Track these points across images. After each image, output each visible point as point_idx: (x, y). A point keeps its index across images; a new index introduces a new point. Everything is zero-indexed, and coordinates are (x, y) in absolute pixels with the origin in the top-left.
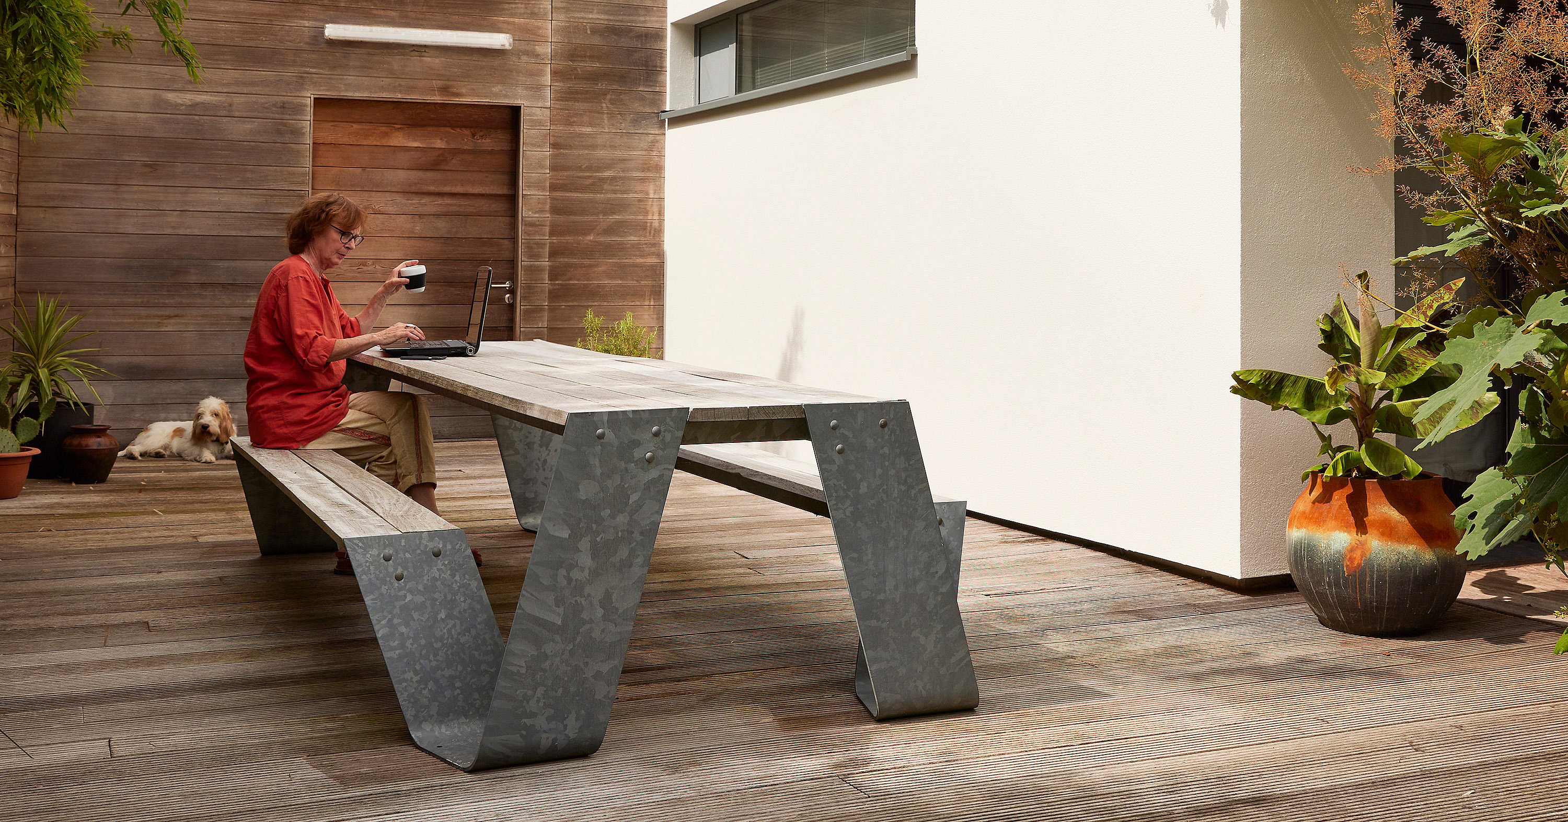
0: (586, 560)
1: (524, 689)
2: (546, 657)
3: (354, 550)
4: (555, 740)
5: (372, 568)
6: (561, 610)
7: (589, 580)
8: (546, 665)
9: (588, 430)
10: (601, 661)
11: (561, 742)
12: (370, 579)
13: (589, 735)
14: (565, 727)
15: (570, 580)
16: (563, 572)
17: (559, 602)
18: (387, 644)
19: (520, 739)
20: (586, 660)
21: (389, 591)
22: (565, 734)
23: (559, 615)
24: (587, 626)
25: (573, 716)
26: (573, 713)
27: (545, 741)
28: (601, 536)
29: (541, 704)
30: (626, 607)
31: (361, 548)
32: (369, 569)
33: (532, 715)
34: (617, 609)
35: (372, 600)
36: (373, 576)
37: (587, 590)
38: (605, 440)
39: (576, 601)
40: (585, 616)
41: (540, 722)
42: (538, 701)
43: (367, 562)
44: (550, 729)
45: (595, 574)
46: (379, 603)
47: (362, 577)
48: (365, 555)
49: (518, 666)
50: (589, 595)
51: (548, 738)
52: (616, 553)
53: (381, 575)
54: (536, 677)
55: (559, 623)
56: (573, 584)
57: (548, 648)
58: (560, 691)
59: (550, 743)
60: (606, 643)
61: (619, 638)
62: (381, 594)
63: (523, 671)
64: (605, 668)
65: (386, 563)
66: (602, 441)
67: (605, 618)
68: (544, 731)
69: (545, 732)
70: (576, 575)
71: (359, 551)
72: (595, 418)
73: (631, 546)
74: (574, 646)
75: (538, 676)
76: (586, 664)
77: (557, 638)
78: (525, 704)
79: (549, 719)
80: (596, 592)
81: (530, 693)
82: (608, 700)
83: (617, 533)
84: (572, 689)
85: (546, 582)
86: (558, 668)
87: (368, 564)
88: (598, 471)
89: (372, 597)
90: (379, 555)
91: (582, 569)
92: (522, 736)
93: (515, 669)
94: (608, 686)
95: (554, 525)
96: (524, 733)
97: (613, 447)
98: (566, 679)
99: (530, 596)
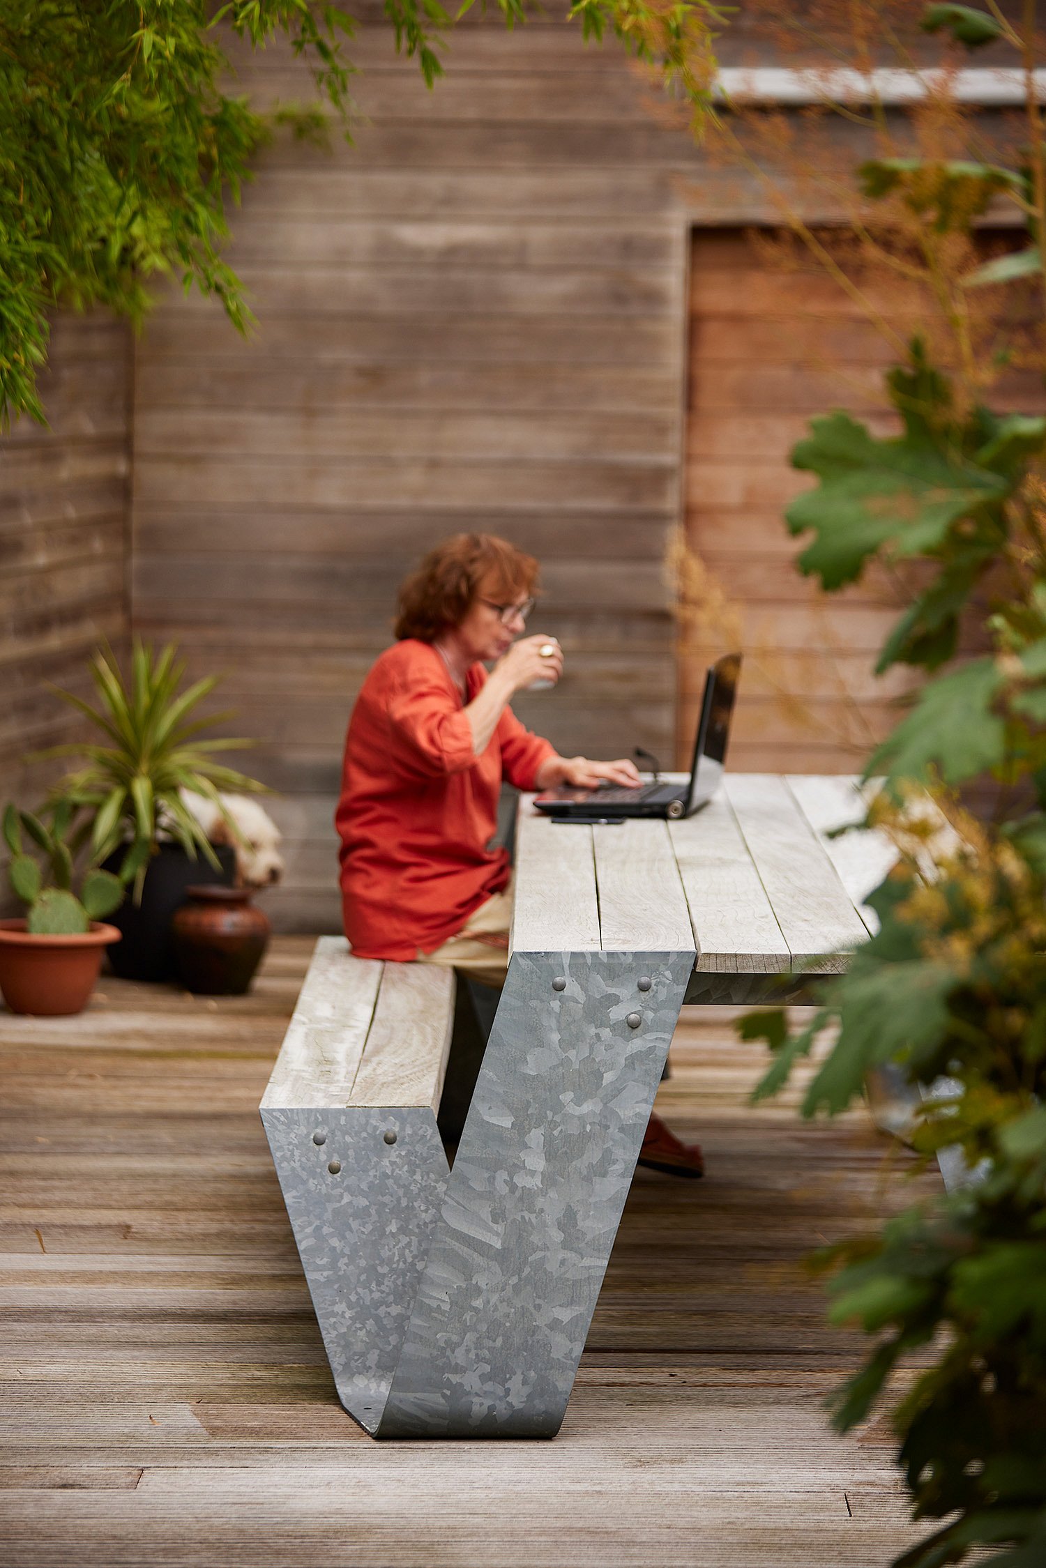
0: (536, 1162)
1: (446, 1332)
2: (478, 1291)
3: (273, 1125)
4: (491, 1408)
5: (297, 1153)
6: (499, 1228)
7: (541, 1189)
8: (478, 1303)
9: (540, 978)
10: (560, 1306)
11: (502, 1411)
12: (293, 1169)
13: (542, 1408)
14: (508, 1391)
15: (513, 1188)
16: (502, 1176)
17: (497, 1216)
18: (311, 1261)
19: (443, 1401)
20: (538, 1301)
21: (319, 1187)
22: (507, 1401)
23: (497, 1234)
24: (539, 1254)
25: (518, 1378)
26: (519, 1372)
27: (479, 1407)
28: (559, 1129)
29: (472, 1356)
30: (597, 1233)
31: (283, 1123)
32: (293, 1155)
33: (458, 1369)
34: (584, 1234)
35: (294, 1197)
36: (297, 1165)
37: (540, 1202)
38: (567, 991)
39: (523, 1217)
40: (535, 1238)
41: (471, 1381)
42: (468, 1351)
43: (290, 1143)
44: (486, 1392)
45: (549, 1180)
46: (304, 1203)
47: (282, 1165)
48: (288, 1133)
49: (438, 1299)
50: (542, 1211)
51: (481, 1404)
52: (583, 1154)
53: (309, 1164)
54: (464, 1317)
55: (498, 1246)
56: (518, 1193)
57: (481, 1280)
58: (499, 1341)
59: (486, 1411)
60: (568, 1280)
61: (587, 1276)
62: (309, 1191)
63: (446, 1307)
64: (565, 1315)
65: (316, 1147)
66: (561, 993)
67: (566, 1245)
68: (476, 1393)
69: (477, 1395)
70: (521, 1180)
71: (281, 1127)
72: (551, 961)
73: (605, 1146)
74: (520, 1279)
75: (467, 1316)
76: (538, 1307)
77: (496, 1267)
78: (448, 1353)
79: (484, 1378)
80: (551, 1206)
81: (455, 1338)
82: (569, 1362)
83: (584, 1127)
84: (517, 1340)
85: (478, 1187)
86: (496, 1309)
87: (291, 1147)
88: (555, 1037)
89: (294, 1193)
90: (308, 1135)
91: (533, 1173)
92: (444, 1396)
93: (434, 1304)
94: (570, 1341)
95: (490, 1108)
96: (448, 1393)
97: (578, 1002)
98: (508, 1324)
99: (455, 1204)
